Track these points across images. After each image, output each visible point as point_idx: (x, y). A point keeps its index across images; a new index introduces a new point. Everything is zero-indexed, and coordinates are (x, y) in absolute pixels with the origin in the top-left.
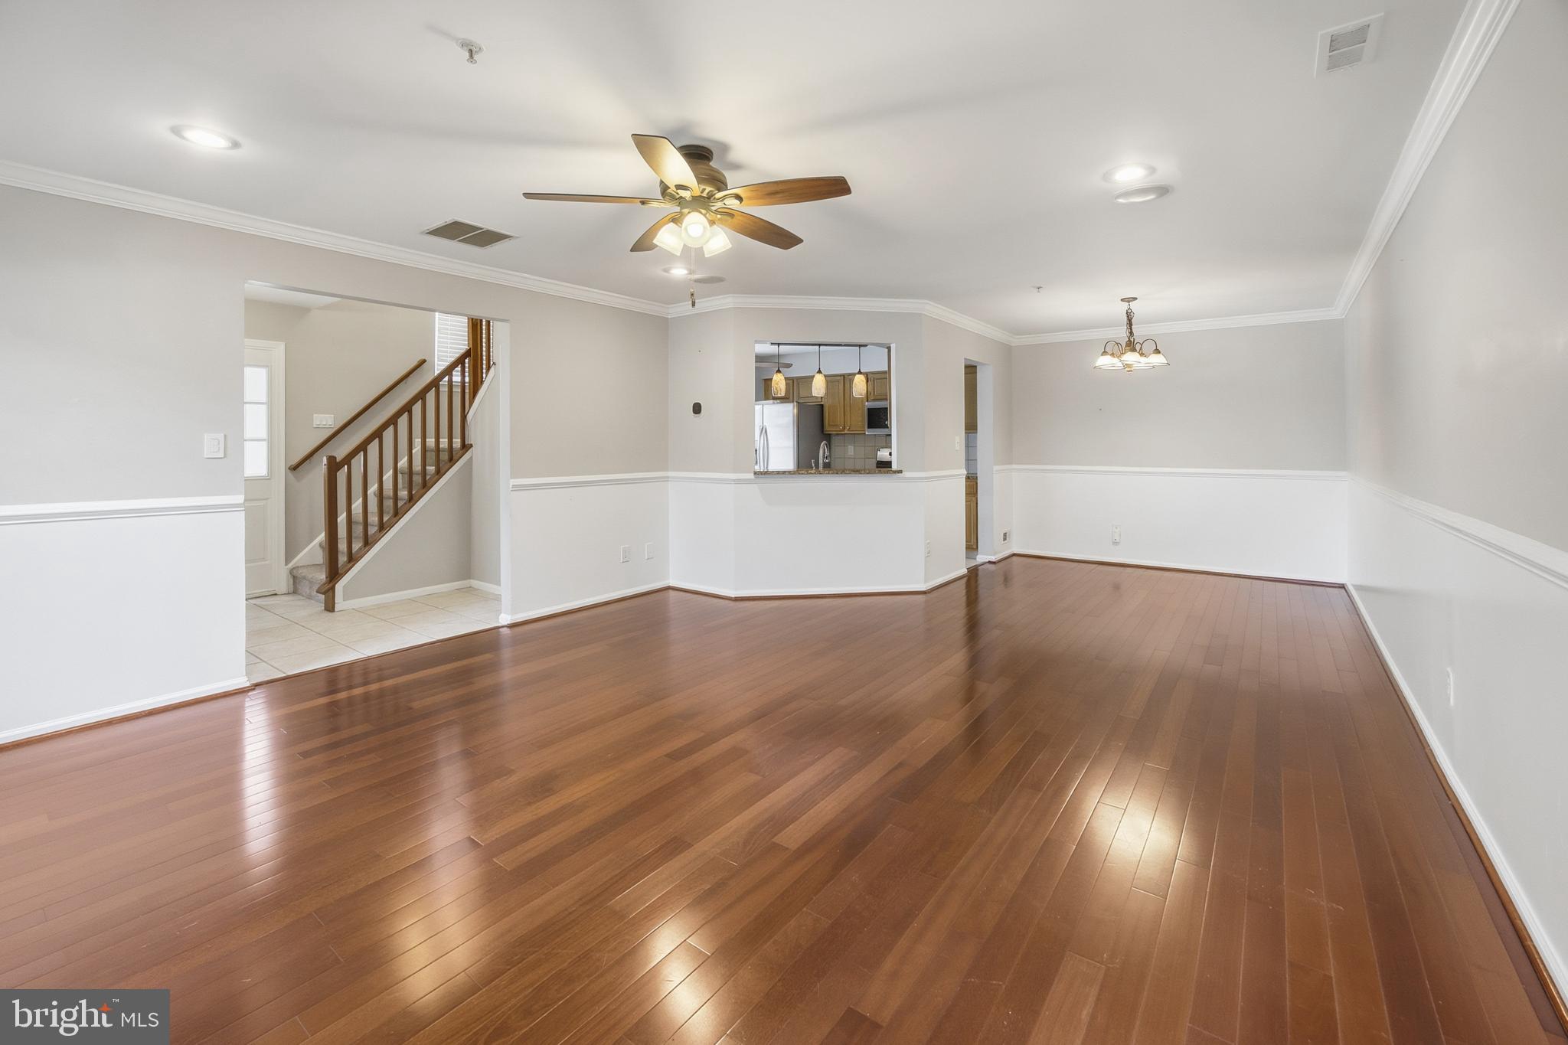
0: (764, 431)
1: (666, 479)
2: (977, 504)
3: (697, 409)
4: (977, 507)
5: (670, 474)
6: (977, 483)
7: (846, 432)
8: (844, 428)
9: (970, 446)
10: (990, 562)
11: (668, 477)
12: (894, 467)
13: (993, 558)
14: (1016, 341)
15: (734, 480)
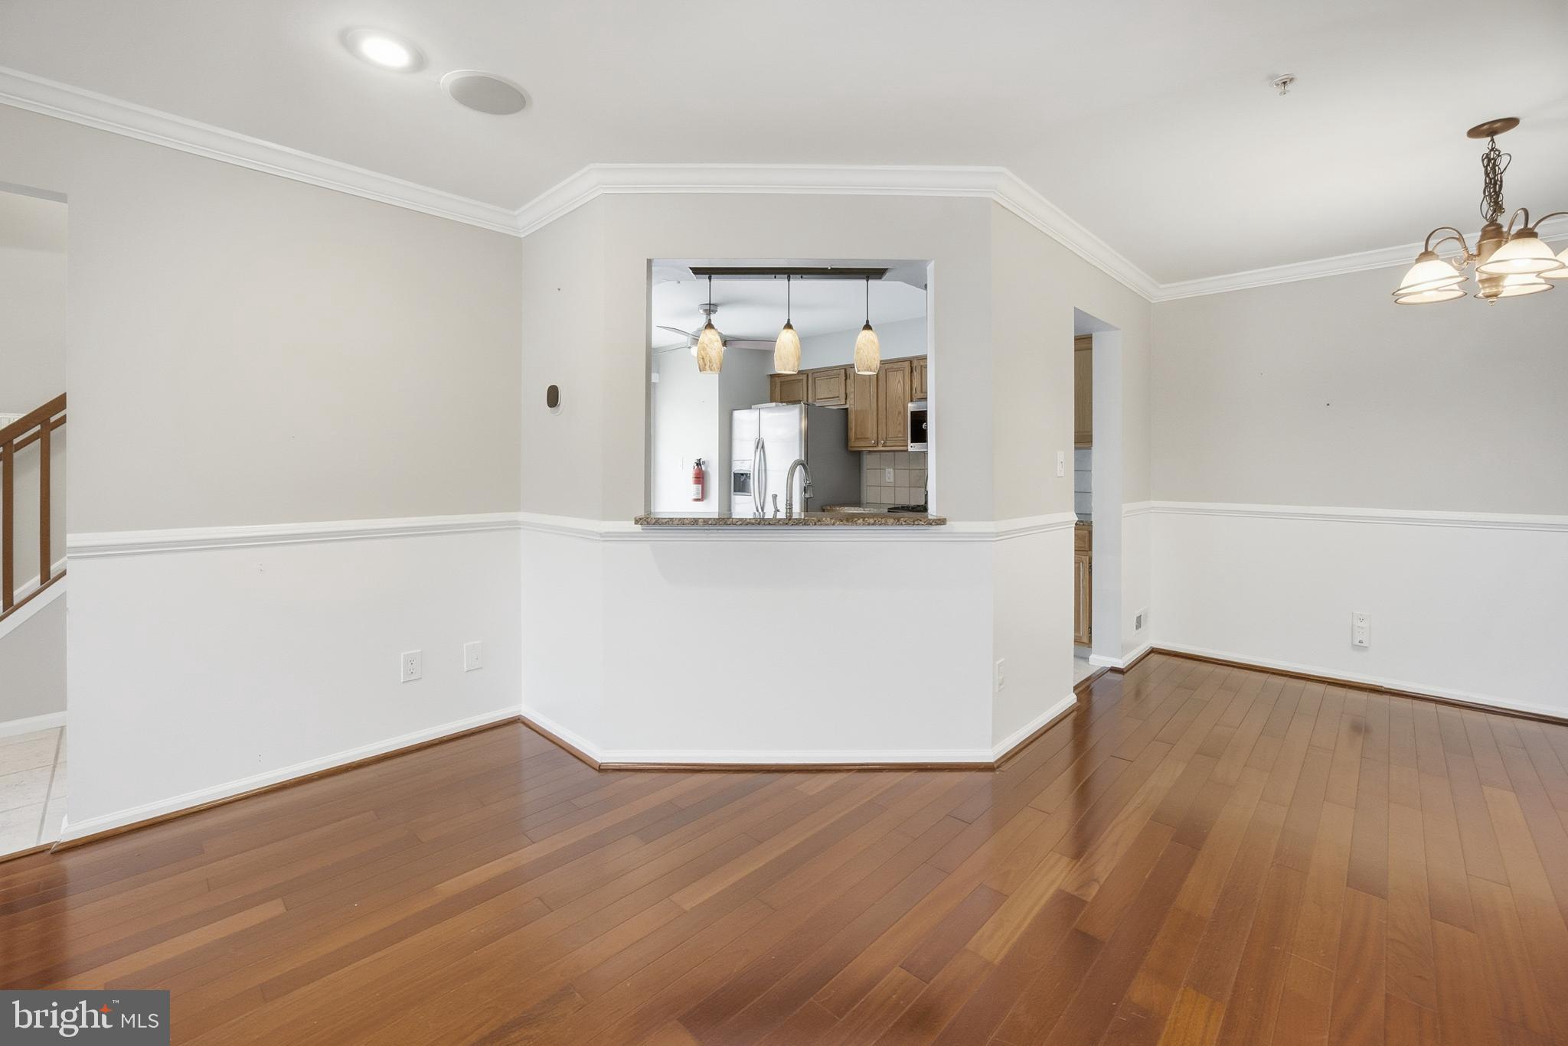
0: (760, 446)
1: (515, 526)
2: (1090, 567)
3: (553, 397)
4: (1090, 573)
5: (522, 516)
6: (1090, 533)
7: (880, 448)
8: (877, 443)
9: (1082, 470)
10: (1114, 670)
11: (517, 523)
12: (933, 511)
13: (1121, 663)
14: (1164, 293)
15: (601, 535)
